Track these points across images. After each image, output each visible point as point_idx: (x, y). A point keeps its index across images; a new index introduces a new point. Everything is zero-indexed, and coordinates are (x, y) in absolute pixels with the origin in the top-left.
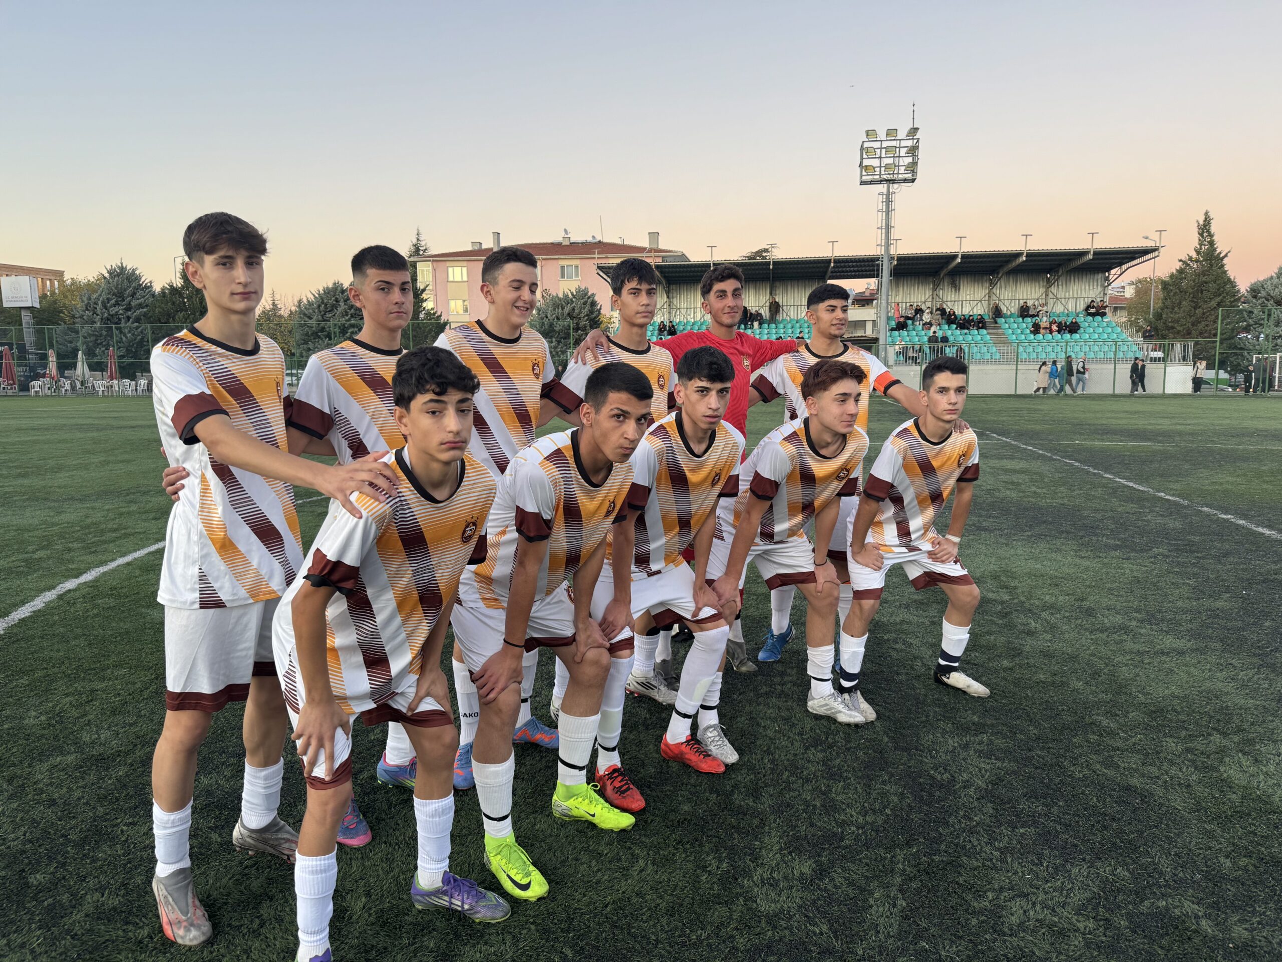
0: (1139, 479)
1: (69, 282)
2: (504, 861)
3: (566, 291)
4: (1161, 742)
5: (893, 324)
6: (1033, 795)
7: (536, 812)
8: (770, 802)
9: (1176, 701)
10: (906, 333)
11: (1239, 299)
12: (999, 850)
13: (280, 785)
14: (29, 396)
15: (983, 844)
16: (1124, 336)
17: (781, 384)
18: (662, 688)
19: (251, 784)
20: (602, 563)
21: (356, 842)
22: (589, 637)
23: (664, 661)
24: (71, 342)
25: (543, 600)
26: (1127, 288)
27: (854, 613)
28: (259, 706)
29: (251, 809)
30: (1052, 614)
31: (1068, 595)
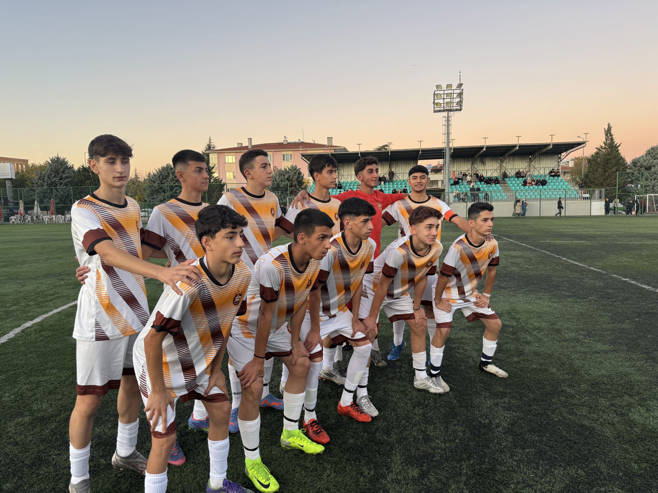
0: (580, 260)
1: (31, 165)
2: (256, 472)
3: (286, 167)
4: (598, 400)
5: (452, 182)
6: (532, 431)
7: (272, 445)
8: (396, 437)
9: (605, 378)
10: (458, 186)
11: (627, 167)
12: (516, 461)
13: (137, 433)
14: (9, 224)
15: (507, 458)
16: (569, 186)
17: (397, 216)
18: (338, 376)
19: (121, 432)
20: (305, 312)
21: (178, 463)
22: (299, 351)
23: (338, 361)
24: (31, 196)
25: (275, 332)
26: (570, 162)
27: (437, 335)
28: (126, 391)
29: (121, 446)
30: (539, 332)
31: (546, 322)
